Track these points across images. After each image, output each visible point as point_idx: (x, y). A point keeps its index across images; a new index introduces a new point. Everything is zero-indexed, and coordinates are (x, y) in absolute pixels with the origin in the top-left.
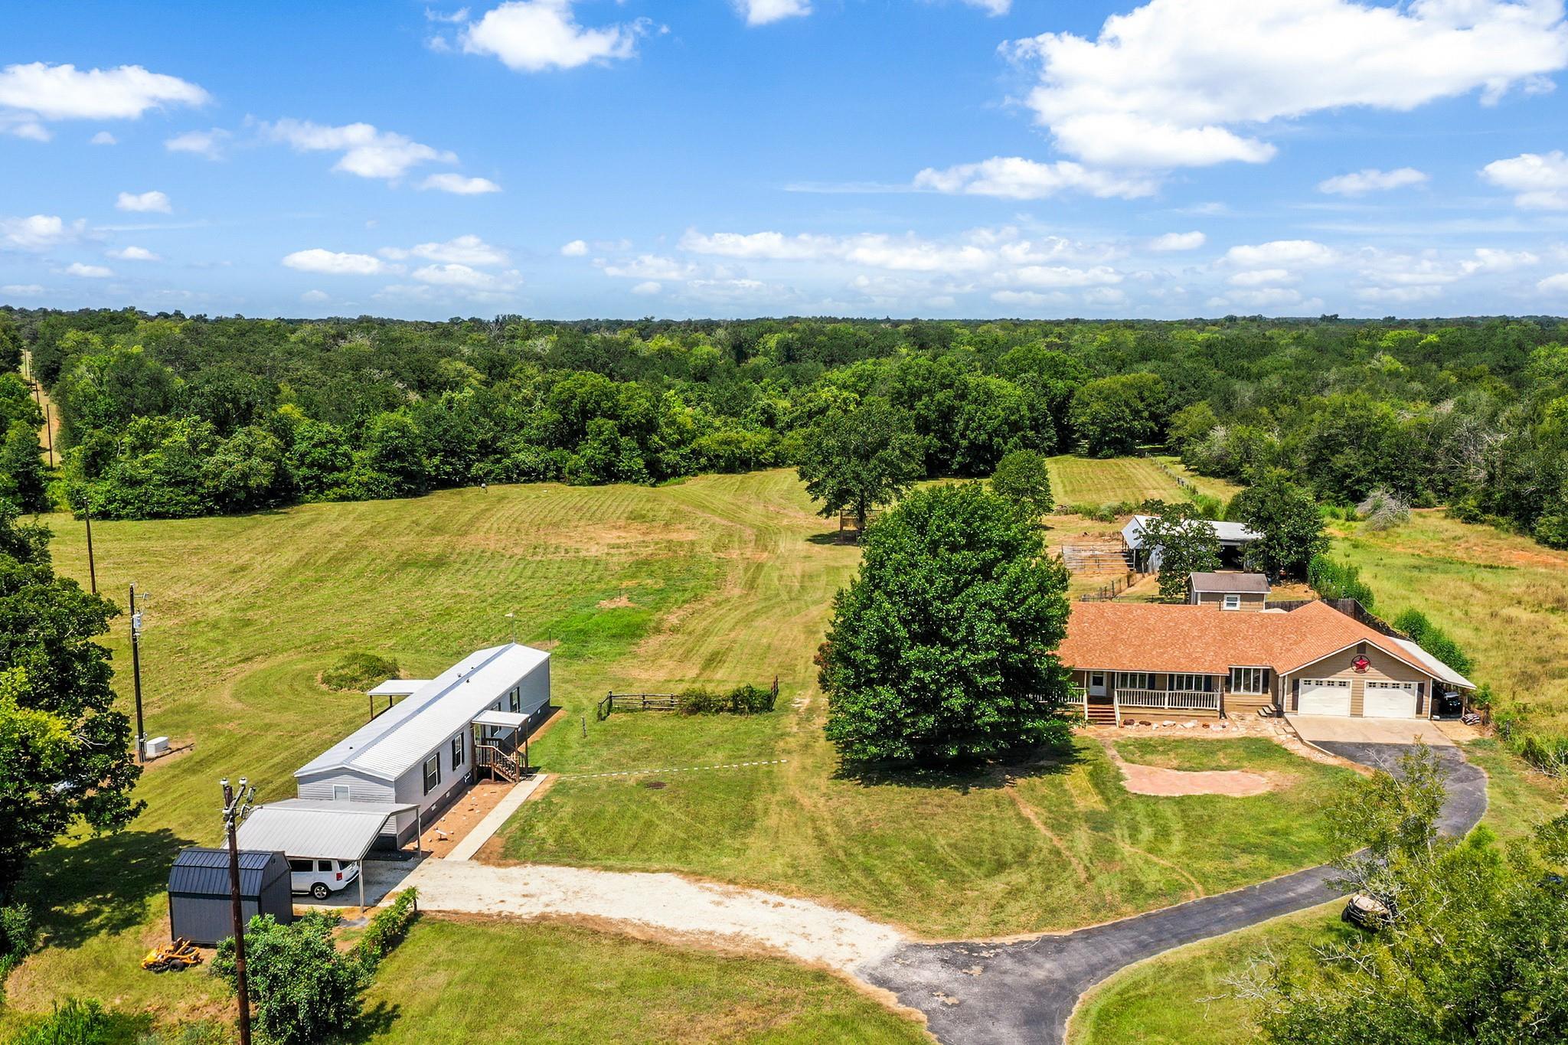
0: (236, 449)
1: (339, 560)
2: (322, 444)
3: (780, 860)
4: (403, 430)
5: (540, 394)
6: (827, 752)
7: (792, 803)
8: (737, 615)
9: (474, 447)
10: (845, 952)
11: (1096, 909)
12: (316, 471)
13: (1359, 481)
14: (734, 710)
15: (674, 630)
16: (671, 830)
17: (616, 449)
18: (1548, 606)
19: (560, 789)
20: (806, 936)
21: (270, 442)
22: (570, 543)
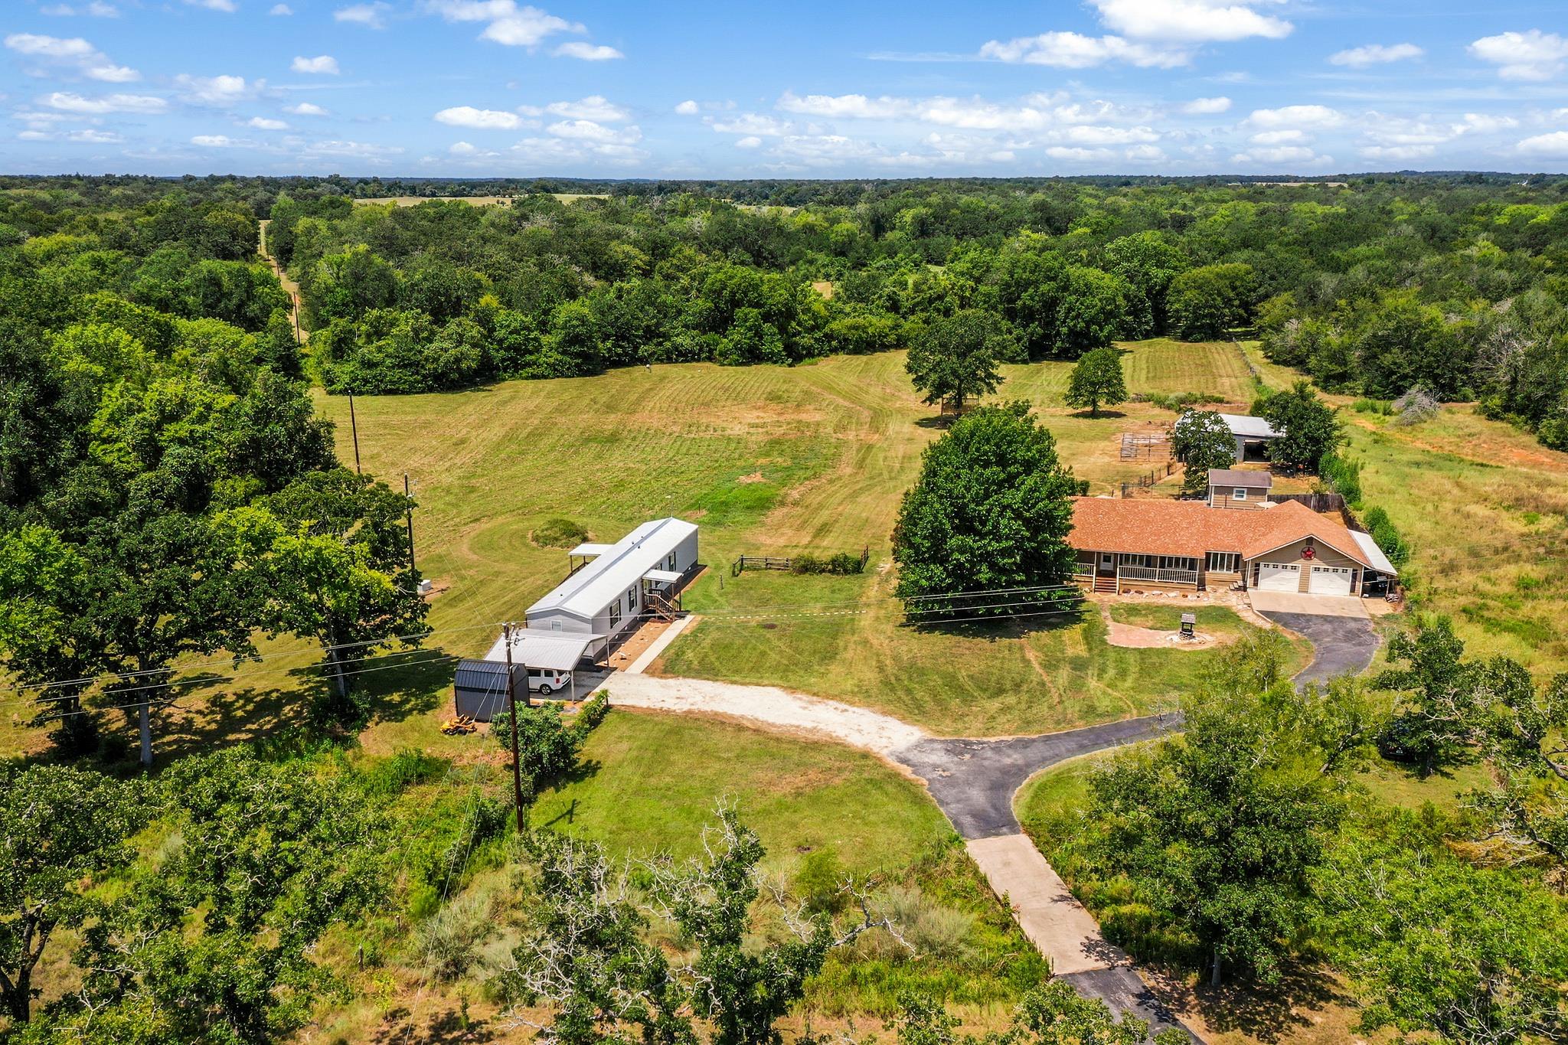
0: (450, 337)
1: (535, 435)
2: (516, 331)
3: (850, 682)
4: (583, 321)
5: (696, 284)
6: (897, 608)
7: (866, 642)
8: (846, 491)
9: (641, 332)
10: (884, 742)
11: (1058, 723)
12: (512, 353)
13: (1405, 377)
14: (833, 572)
15: (795, 504)
16: (778, 658)
17: (759, 335)
18: (1505, 504)
19: (702, 629)
20: (860, 731)
21: (475, 331)
22: (719, 422)
